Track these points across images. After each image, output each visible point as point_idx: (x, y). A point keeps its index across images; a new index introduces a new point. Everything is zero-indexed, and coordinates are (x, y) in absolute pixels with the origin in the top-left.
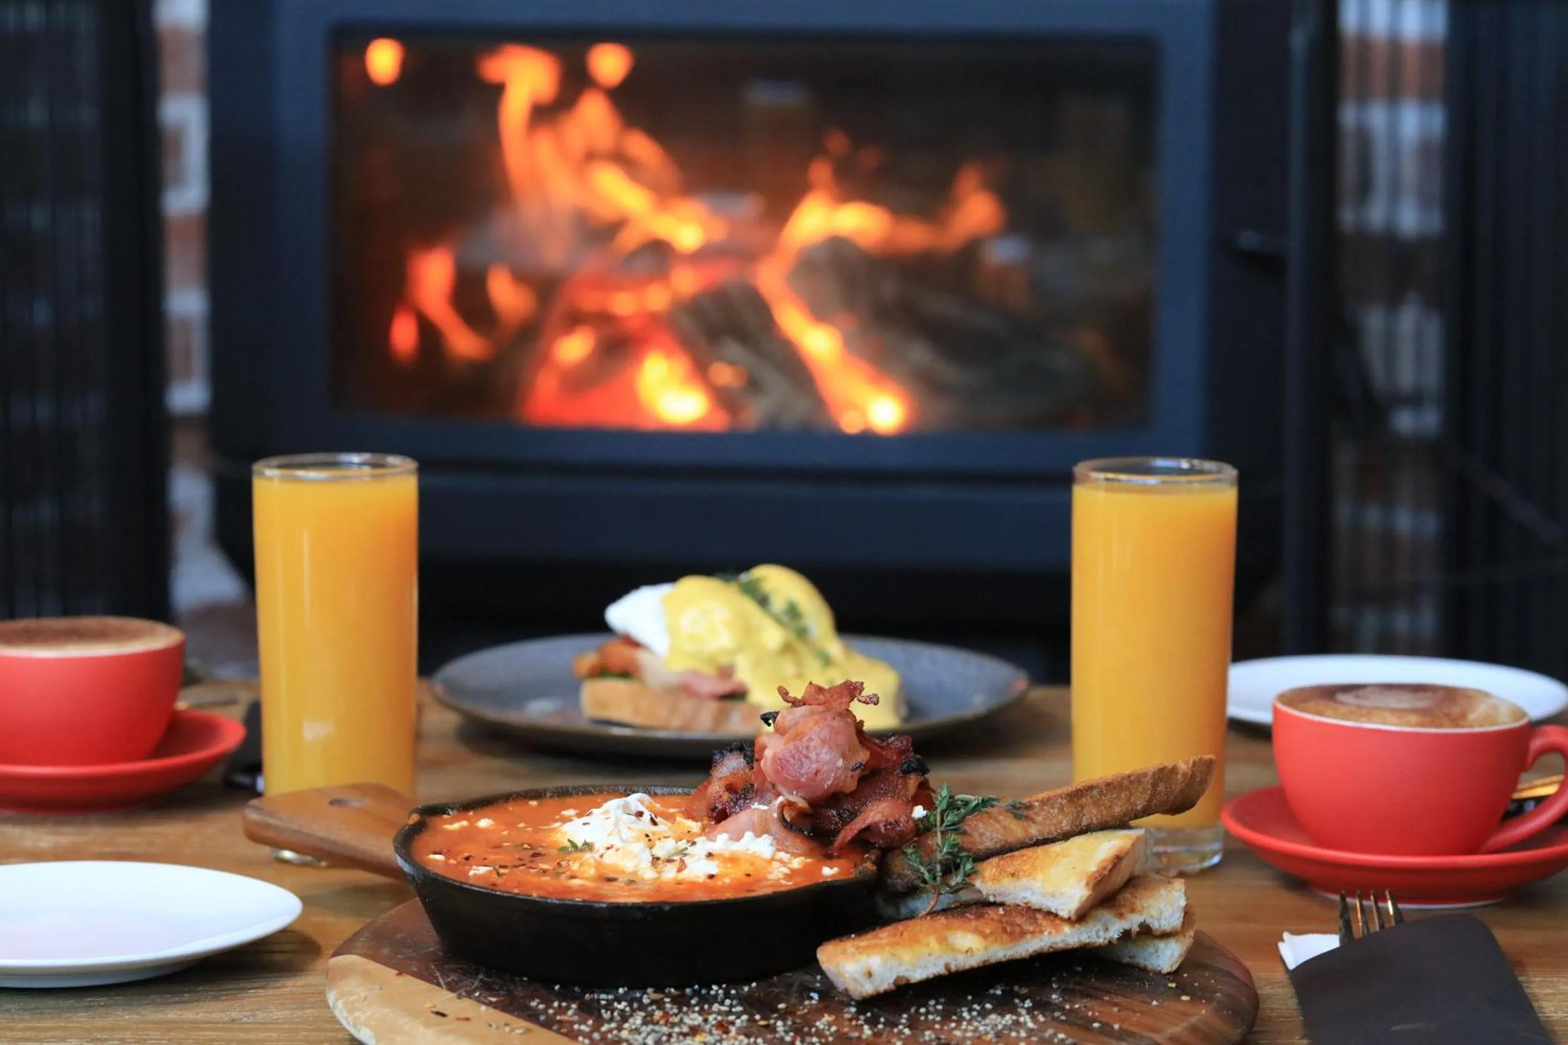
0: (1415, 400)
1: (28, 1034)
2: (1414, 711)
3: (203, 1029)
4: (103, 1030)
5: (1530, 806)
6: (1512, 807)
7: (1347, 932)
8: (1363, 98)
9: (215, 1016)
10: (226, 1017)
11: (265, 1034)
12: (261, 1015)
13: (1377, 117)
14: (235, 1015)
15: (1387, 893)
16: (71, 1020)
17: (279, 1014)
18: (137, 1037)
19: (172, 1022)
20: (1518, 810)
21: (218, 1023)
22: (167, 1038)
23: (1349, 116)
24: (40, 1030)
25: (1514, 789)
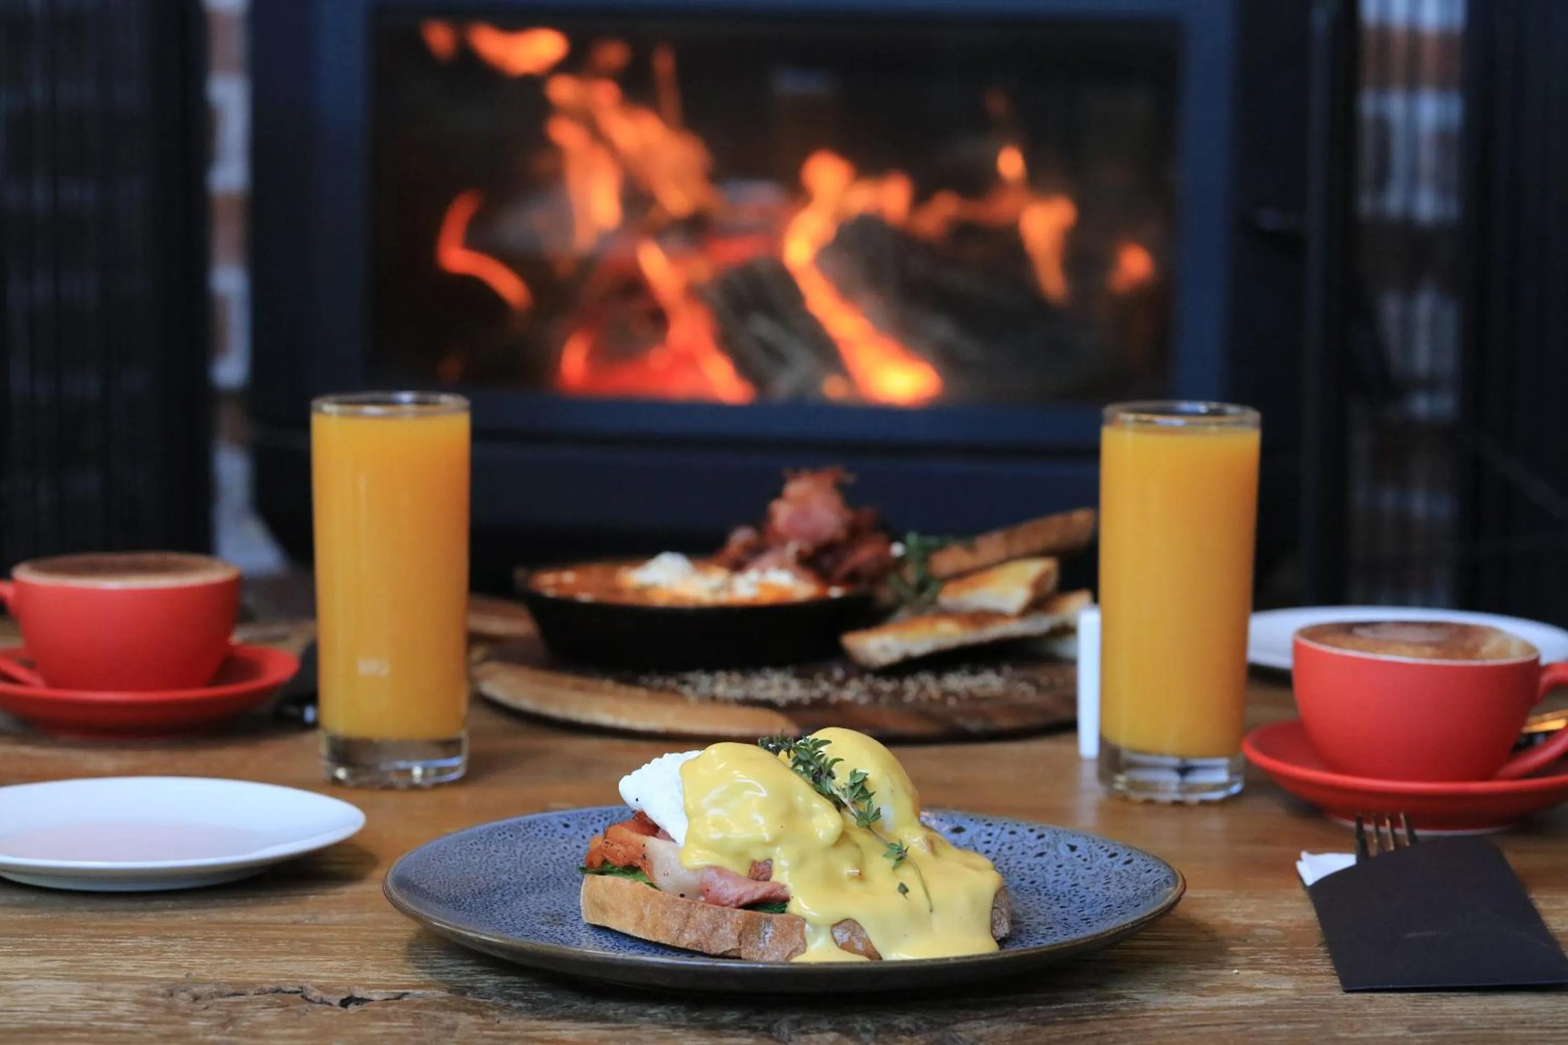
0: (1431, 385)
1: (100, 932)
2: (1430, 644)
3: (267, 929)
4: (172, 928)
5: (1540, 739)
6: (1523, 740)
7: (1363, 855)
8: (1383, 87)
9: (278, 918)
10: (287, 918)
11: (327, 934)
12: (322, 918)
13: (1396, 106)
14: (297, 917)
15: (1402, 817)
16: (141, 920)
17: (337, 917)
18: (205, 936)
19: (238, 923)
20: (1529, 742)
21: (281, 924)
22: (233, 936)
23: (1368, 105)
24: (114, 928)
25: (1523, 723)
